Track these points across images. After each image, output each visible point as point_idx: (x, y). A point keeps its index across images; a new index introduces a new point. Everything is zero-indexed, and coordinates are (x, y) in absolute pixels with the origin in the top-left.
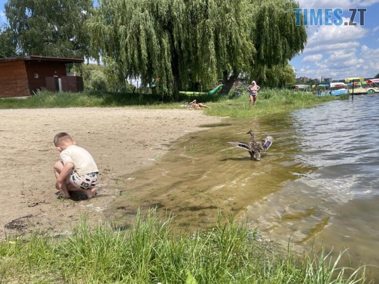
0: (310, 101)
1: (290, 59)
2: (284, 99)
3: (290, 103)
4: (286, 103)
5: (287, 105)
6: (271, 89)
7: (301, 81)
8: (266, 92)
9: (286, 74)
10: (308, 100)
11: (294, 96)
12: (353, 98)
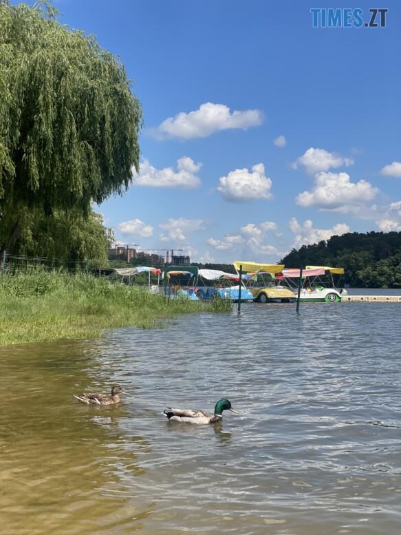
0: (146, 309)
1: (99, 200)
2: (83, 299)
3: (100, 311)
4: (88, 311)
5: (92, 317)
6: (50, 270)
7: (121, 257)
8: (37, 278)
9: (86, 237)
10: (141, 306)
11: (107, 293)
12: (239, 309)
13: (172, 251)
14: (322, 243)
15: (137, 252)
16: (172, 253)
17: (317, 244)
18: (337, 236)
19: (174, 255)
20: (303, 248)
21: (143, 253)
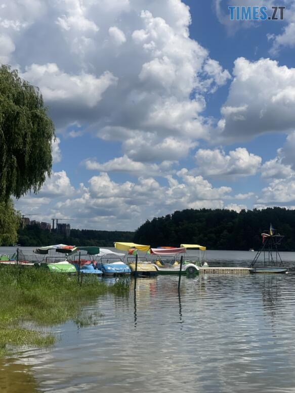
13: (57, 220)
14: (168, 216)
15: (31, 220)
16: (57, 222)
17: (165, 216)
18: (179, 211)
19: (58, 223)
20: (155, 220)
21: (35, 221)
